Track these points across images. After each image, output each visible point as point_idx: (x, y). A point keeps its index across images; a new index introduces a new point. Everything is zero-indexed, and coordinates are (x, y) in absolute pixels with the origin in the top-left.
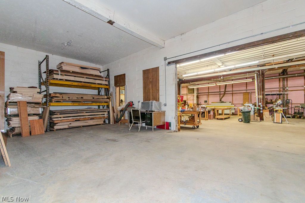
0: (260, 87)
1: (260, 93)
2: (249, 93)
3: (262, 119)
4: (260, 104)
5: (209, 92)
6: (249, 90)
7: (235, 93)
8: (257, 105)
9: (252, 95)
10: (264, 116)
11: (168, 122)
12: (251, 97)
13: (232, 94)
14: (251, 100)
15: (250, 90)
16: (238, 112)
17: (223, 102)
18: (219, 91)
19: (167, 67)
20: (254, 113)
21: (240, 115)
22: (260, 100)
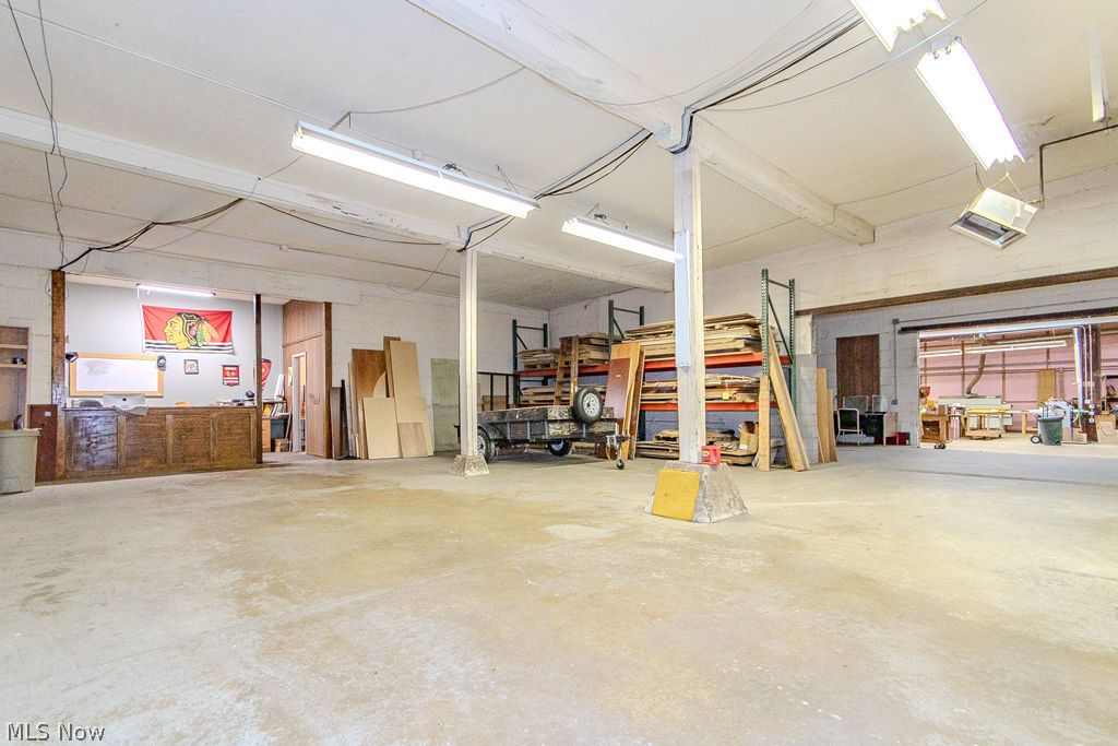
0: (1088, 361)
1: (1089, 374)
2: (1055, 370)
3: (1092, 438)
4: (1087, 402)
5: (928, 366)
6: (1055, 363)
7: (1011, 372)
8: (1080, 405)
9: (1066, 378)
10: (1098, 431)
11: (902, 431)
12: (1062, 382)
13: (1004, 373)
14: (1062, 391)
15: (1060, 363)
16: (1024, 423)
17: (976, 397)
18: (960, 365)
19: (899, 337)
20: (1072, 425)
21: (1027, 432)
22: (1089, 392)
